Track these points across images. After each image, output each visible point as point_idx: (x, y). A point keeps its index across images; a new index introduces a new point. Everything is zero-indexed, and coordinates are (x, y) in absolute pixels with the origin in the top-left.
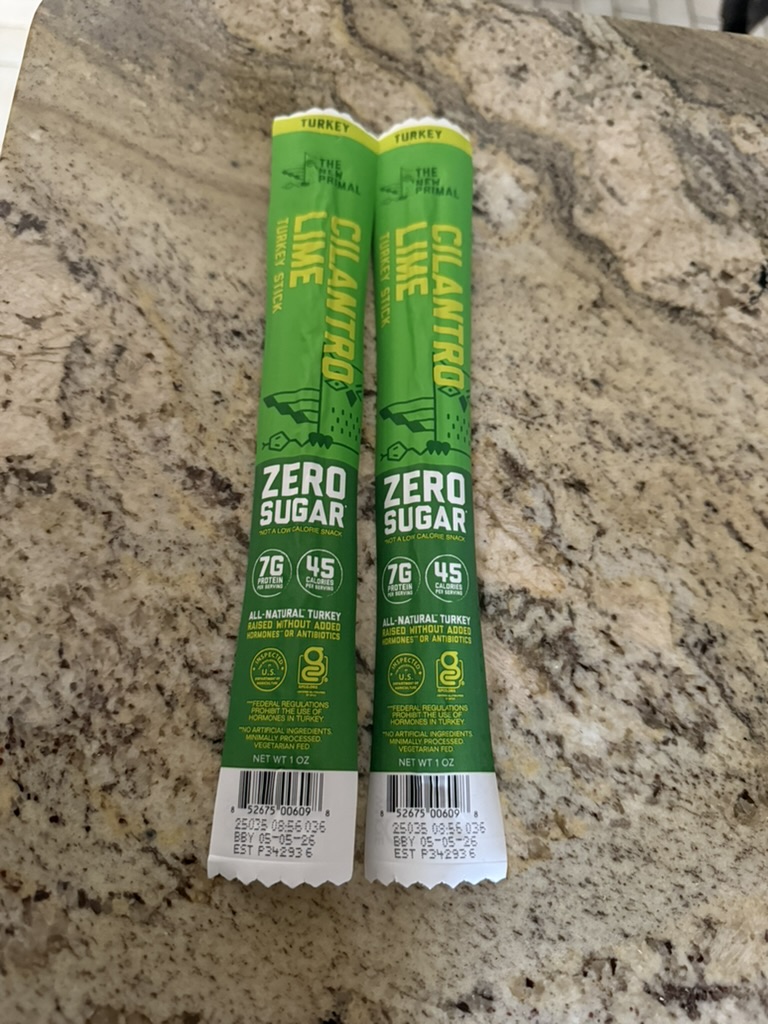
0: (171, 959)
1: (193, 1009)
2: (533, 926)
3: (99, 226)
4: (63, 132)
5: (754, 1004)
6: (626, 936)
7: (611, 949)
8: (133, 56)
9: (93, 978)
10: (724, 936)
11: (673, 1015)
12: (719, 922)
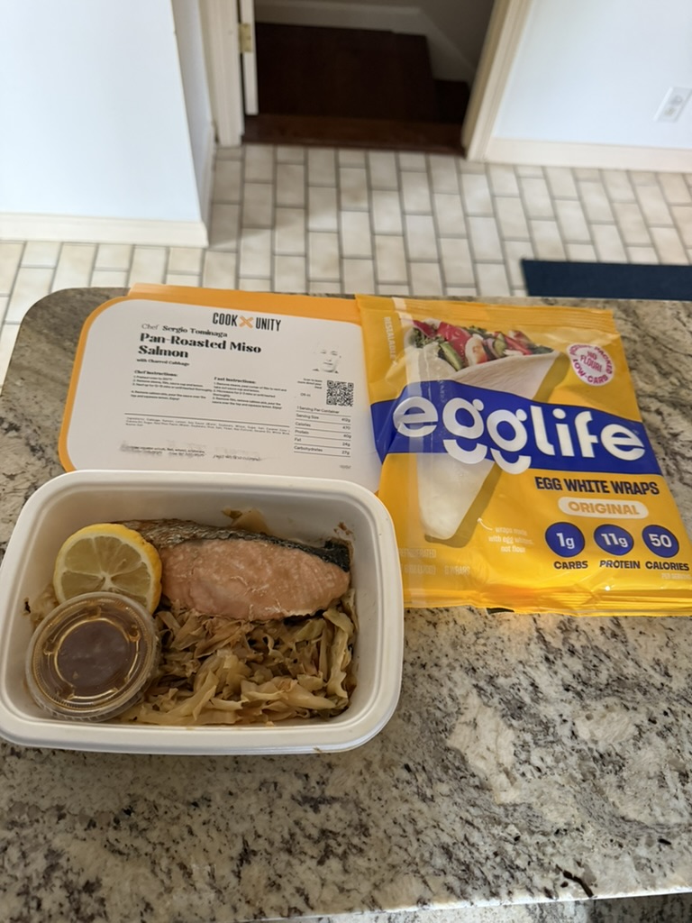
0: (53, 780)
1: (61, 804)
2: (235, 765)
3: (48, 428)
4: (33, 380)
5: (351, 806)
6: (284, 771)
7: (275, 777)
8: (69, 337)
9: (14, 788)
10: (337, 772)
11: (306, 811)
12: (336, 766)
